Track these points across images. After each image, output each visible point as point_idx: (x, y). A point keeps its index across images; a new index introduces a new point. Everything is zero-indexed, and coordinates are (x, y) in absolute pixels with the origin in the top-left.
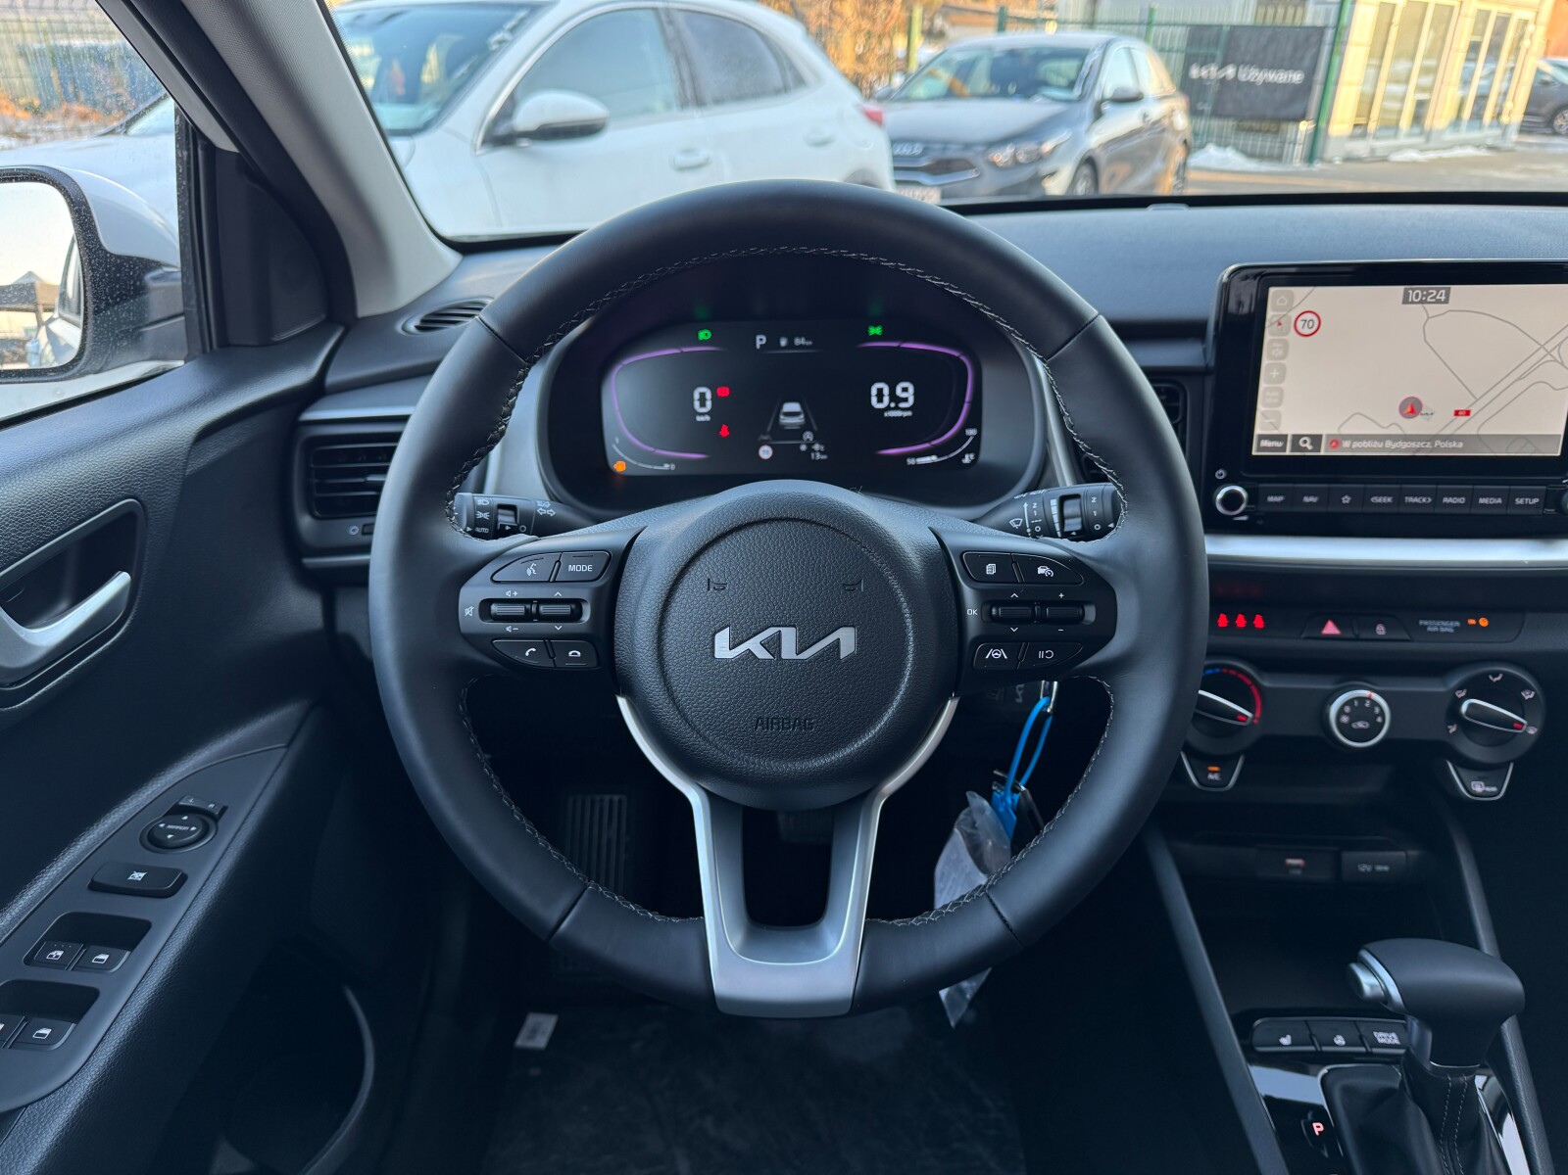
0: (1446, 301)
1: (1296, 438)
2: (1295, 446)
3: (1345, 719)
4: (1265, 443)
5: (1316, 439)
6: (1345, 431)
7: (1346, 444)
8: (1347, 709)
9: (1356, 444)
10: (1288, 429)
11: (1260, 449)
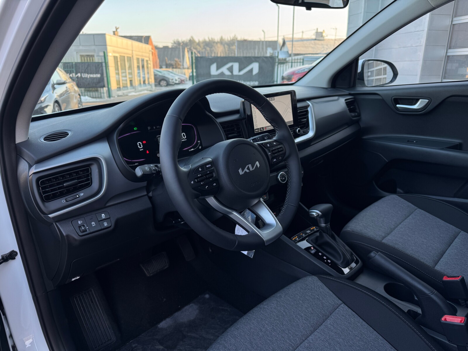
0: (274, 100)
1: (260, 128)
2: (261, 130)
3: (281, 178)
4: (256, 130)
5: (263, 128)
6: (266, 126)
7: (267, 128)
8: (281, 176)
9: (269, 128)
10: (259, 127)
11: (256, 132)
